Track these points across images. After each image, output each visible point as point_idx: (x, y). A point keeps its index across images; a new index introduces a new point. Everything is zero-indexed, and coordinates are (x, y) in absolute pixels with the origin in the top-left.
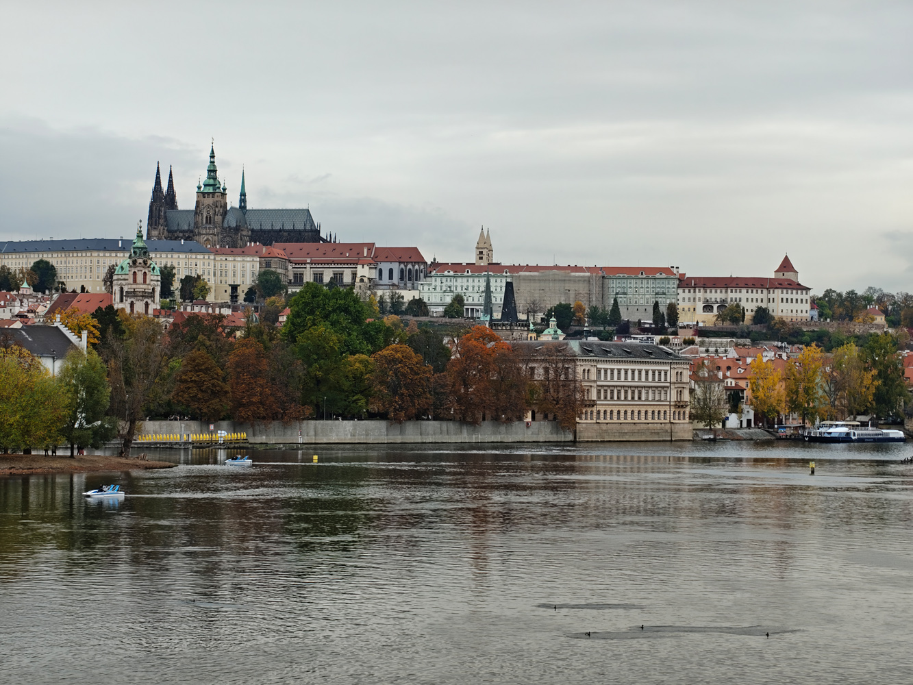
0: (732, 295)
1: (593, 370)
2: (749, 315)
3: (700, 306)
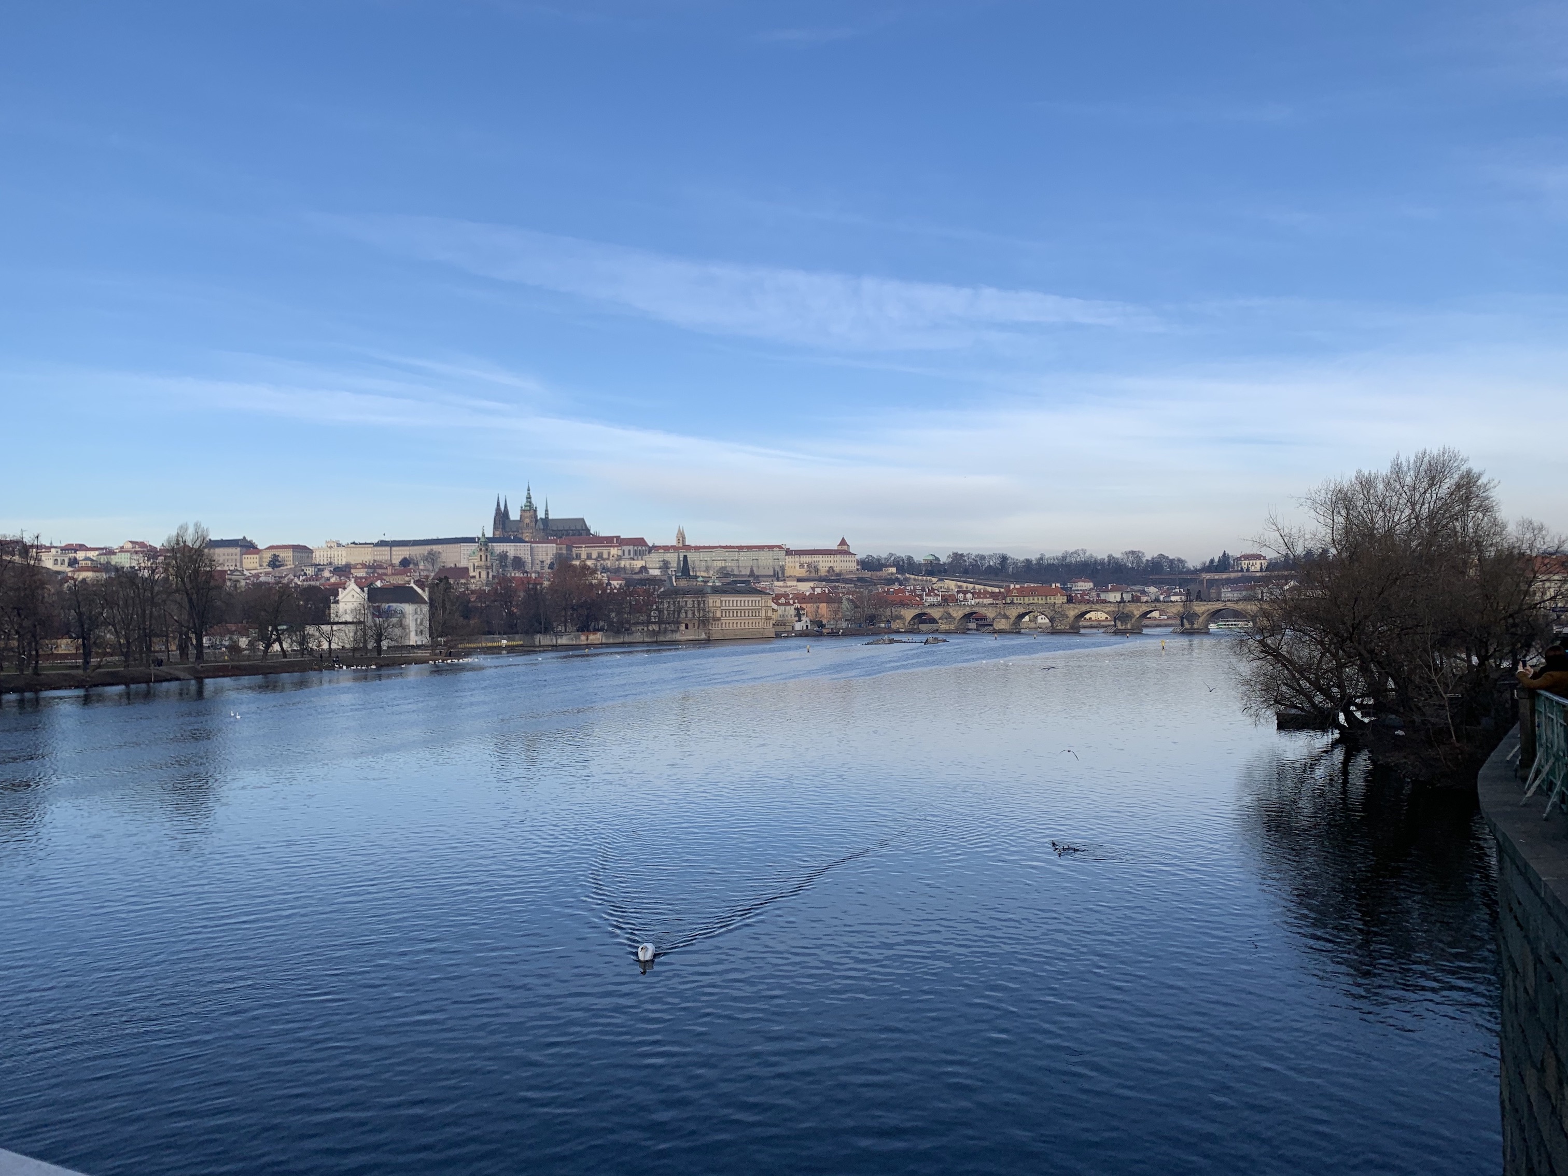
0: (814, 559)
1: (719, 601)
2: (824, 570)
3: (798, 565)
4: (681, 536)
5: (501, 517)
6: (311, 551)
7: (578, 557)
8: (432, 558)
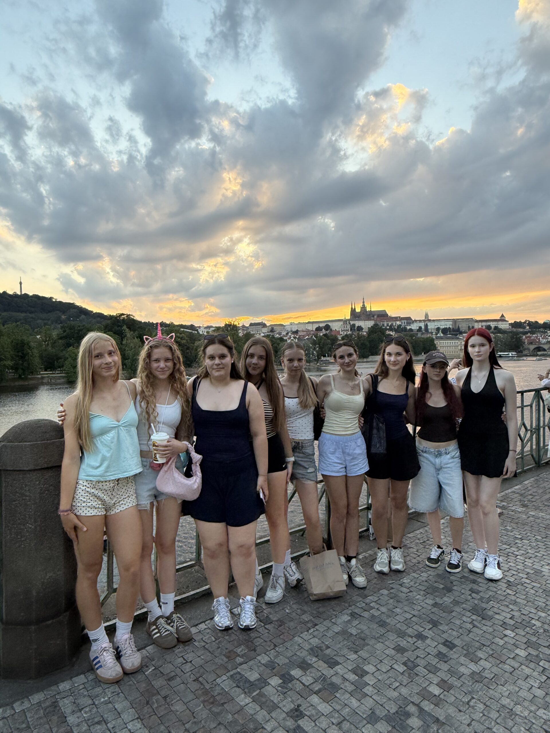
0: (488, 324)
1: (439, 343)
2: (493, 328)
4: (427, 315)
5: (353, 311)
6: (285, 326)
7: (383, 325)
8: (327, 327)
